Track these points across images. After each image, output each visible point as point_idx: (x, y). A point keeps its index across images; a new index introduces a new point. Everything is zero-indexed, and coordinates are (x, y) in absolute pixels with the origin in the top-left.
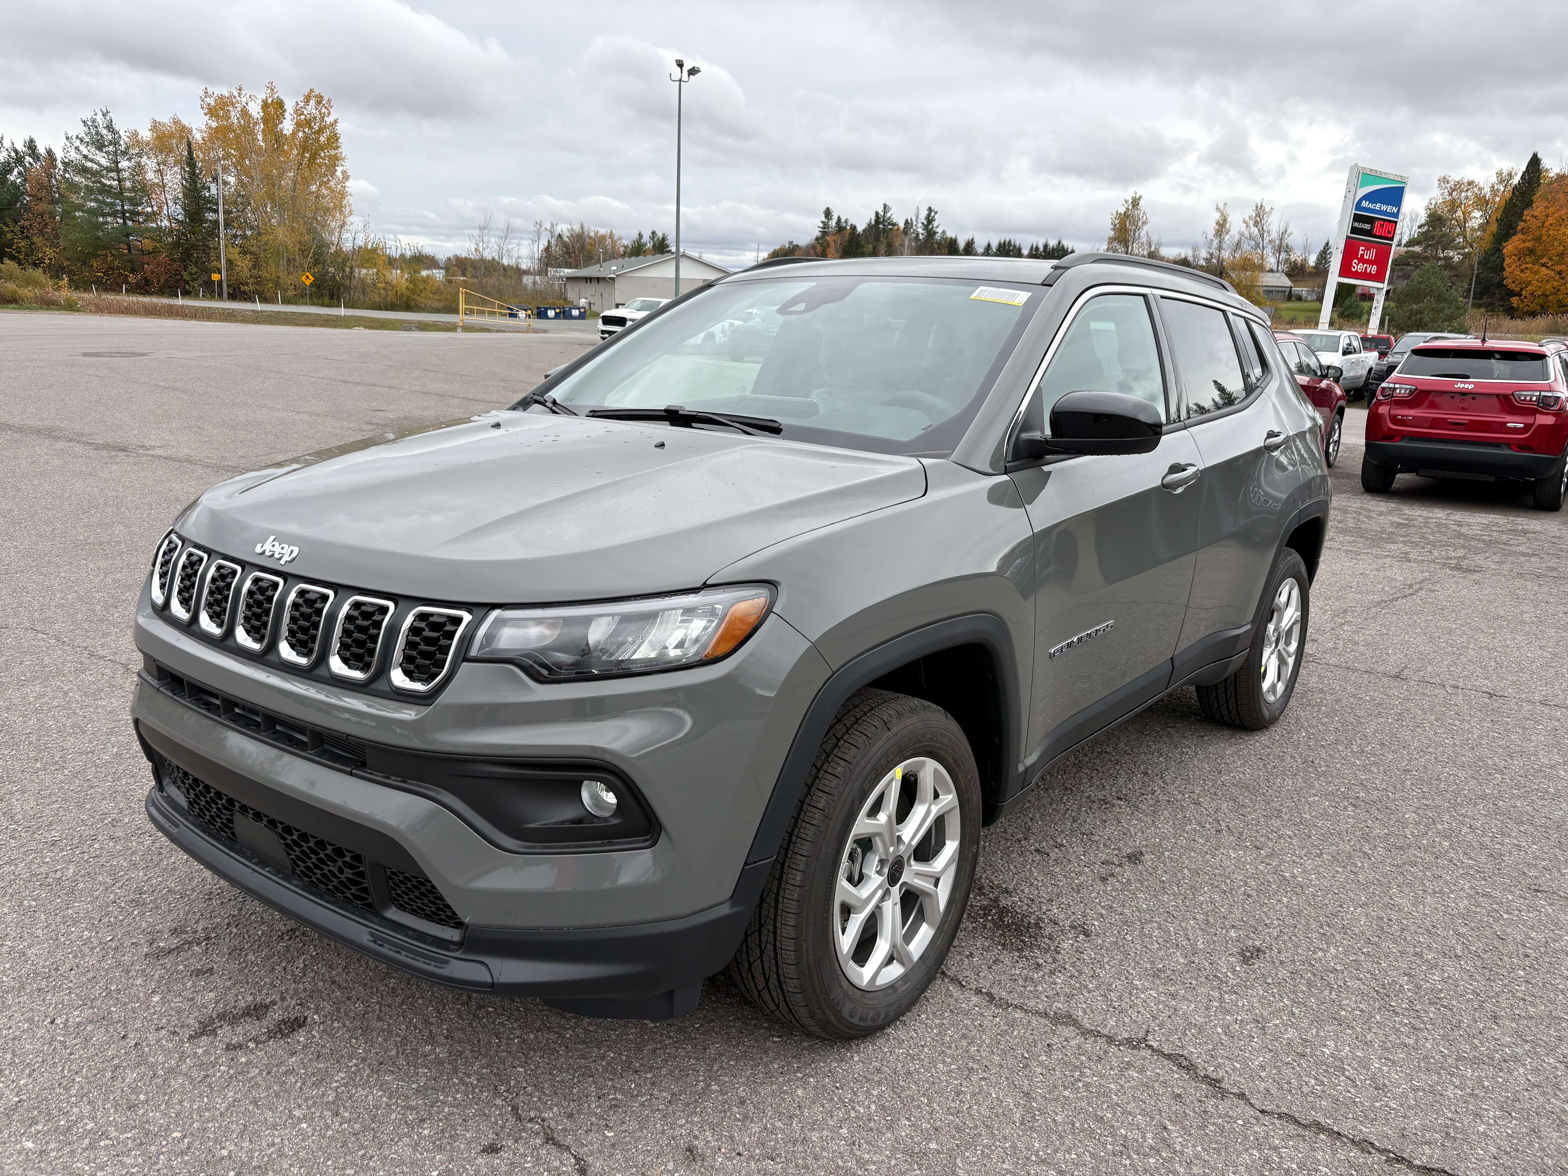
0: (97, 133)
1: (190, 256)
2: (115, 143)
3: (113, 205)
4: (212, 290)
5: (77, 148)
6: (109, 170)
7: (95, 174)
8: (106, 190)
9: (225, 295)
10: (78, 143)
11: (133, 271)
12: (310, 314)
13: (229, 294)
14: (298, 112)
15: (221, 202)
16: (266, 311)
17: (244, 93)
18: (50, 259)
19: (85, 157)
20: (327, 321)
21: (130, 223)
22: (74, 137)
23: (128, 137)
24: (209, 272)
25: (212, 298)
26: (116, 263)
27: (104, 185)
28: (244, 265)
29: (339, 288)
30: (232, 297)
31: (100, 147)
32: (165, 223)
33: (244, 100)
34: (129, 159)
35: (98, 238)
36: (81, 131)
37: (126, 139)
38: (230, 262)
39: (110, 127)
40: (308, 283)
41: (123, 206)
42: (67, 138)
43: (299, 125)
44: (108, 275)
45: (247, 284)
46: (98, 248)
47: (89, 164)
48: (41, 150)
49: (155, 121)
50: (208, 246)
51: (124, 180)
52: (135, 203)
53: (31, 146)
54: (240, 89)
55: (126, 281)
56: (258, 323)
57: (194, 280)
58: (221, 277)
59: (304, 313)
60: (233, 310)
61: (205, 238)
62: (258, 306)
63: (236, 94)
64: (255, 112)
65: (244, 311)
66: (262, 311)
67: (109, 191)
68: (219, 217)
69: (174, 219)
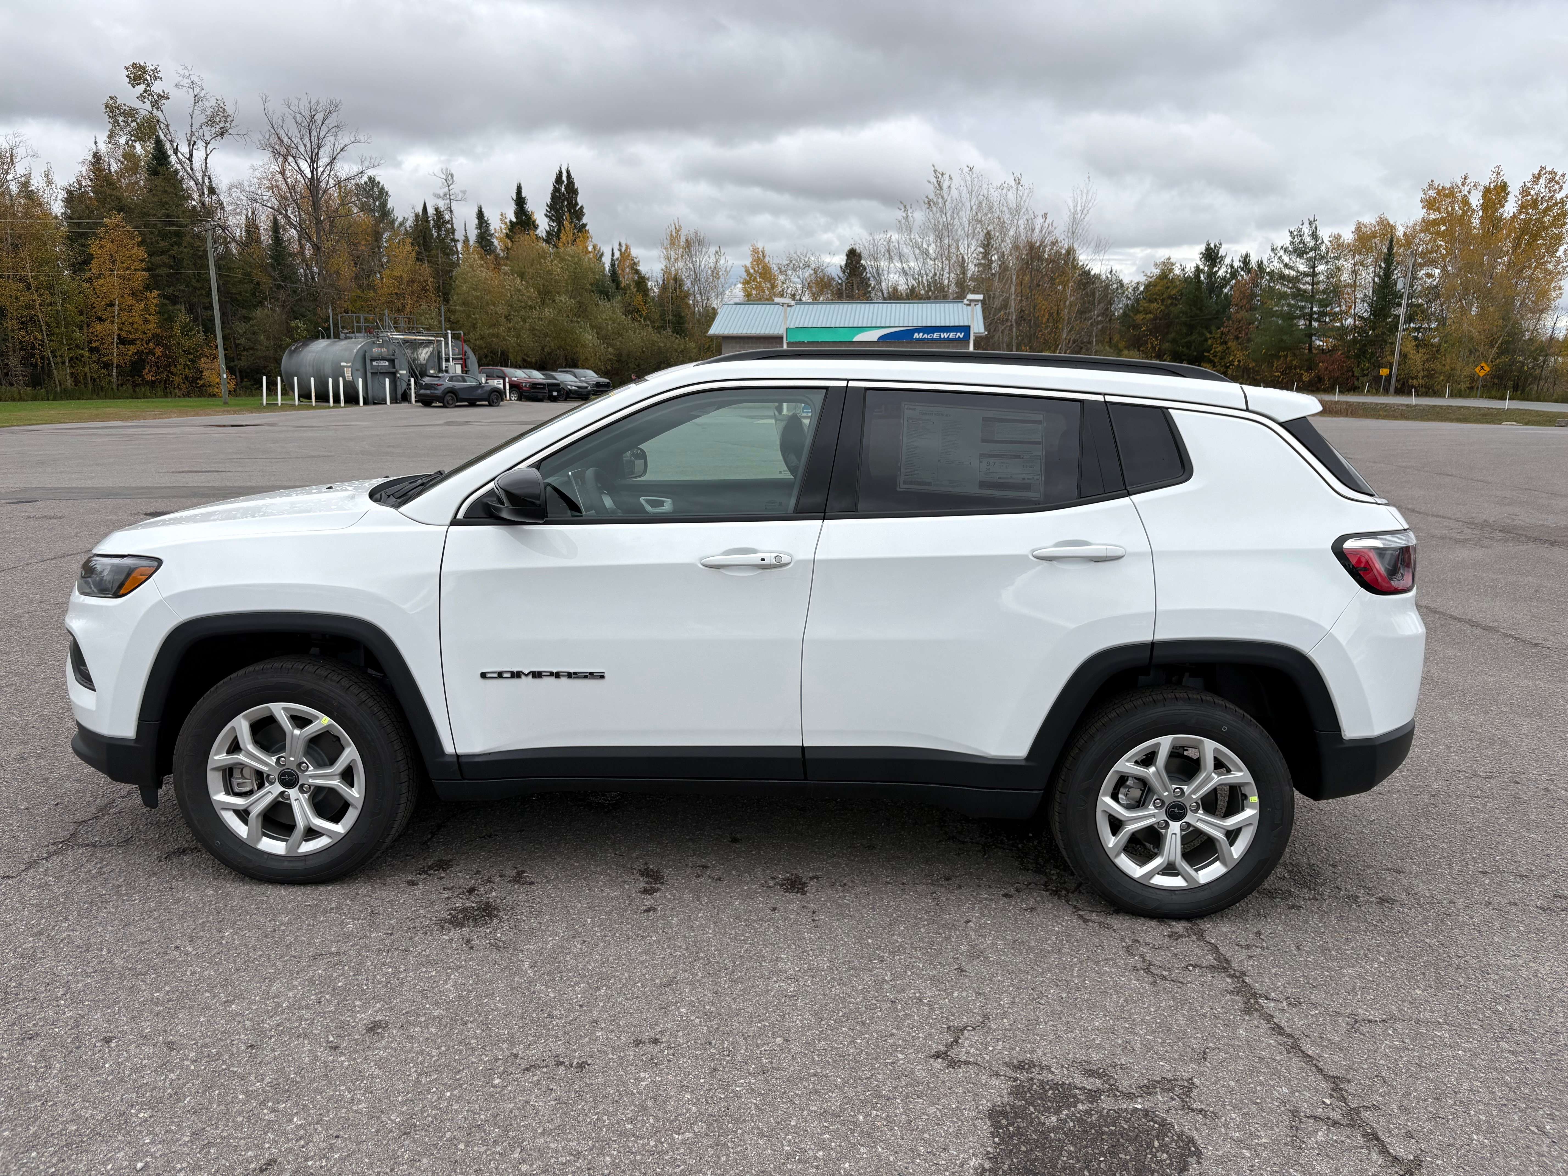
0: (1301, 242)
1: (1365, 352)
2: (1315, 248)
3: (1304, 307)
4: (1380, 386)
5: (1280, 258)
6: (1306, 275)
7: (1294, 280)
8: (1300, 294)
9: (1392, 390)
10: (1282, 253)
11: (1309, 369)
12: (1468, 408)
13: (1396, 388)
14: (1525, 191)
15: (1405, 296)
16: (1421, 405)
17: (1468, 181)
18: (1239, 361)
19: (1286, 265)
20: (1485, 415)
21: (1315, 324)
22: (1279, 249)
23: (1330, 242)
24: (1380, 366)
25: (1377, 393)
26: (1294, 363)
27: (1299, 289)
28: (1417, 358)
29: (1526, 379)
31: (1300, 253)
32: (1350, 321)
33: (1467, 189)
34: (1327, 263)
35: (1282, 340)
36: (1287, 241)
37: (1329, 244)
38: (1404, 356)
39: (1314, 235)
40: (1482, 374)
41: (1312, 308)
42: (1273, 250)
43: (1523, 208)
44: (1285, 375)
45: (1416, 377)
46: (1281, 349)
47: (1287, 272)
48: (1253, 264)
49: (1359, 223)
50: (1385, 341)
51: (1318, 283)
52: (1324, 304)
53: (1246, 260)
54: (1465, 178)
55: (1300, 380)
56: (1407, 419)
57: (1364, 375)
58: (1391, 372)
59: (1462, 407)
60: (1387, 405)
61: (1383, 333)
62: (1413, 400)
63: (1460, 184)
64: (1476, 200)
65: (1398, 405)
66: (1416, 405)
67: (1302, 295)
68: (1401, 311)
69: (1359, 317)
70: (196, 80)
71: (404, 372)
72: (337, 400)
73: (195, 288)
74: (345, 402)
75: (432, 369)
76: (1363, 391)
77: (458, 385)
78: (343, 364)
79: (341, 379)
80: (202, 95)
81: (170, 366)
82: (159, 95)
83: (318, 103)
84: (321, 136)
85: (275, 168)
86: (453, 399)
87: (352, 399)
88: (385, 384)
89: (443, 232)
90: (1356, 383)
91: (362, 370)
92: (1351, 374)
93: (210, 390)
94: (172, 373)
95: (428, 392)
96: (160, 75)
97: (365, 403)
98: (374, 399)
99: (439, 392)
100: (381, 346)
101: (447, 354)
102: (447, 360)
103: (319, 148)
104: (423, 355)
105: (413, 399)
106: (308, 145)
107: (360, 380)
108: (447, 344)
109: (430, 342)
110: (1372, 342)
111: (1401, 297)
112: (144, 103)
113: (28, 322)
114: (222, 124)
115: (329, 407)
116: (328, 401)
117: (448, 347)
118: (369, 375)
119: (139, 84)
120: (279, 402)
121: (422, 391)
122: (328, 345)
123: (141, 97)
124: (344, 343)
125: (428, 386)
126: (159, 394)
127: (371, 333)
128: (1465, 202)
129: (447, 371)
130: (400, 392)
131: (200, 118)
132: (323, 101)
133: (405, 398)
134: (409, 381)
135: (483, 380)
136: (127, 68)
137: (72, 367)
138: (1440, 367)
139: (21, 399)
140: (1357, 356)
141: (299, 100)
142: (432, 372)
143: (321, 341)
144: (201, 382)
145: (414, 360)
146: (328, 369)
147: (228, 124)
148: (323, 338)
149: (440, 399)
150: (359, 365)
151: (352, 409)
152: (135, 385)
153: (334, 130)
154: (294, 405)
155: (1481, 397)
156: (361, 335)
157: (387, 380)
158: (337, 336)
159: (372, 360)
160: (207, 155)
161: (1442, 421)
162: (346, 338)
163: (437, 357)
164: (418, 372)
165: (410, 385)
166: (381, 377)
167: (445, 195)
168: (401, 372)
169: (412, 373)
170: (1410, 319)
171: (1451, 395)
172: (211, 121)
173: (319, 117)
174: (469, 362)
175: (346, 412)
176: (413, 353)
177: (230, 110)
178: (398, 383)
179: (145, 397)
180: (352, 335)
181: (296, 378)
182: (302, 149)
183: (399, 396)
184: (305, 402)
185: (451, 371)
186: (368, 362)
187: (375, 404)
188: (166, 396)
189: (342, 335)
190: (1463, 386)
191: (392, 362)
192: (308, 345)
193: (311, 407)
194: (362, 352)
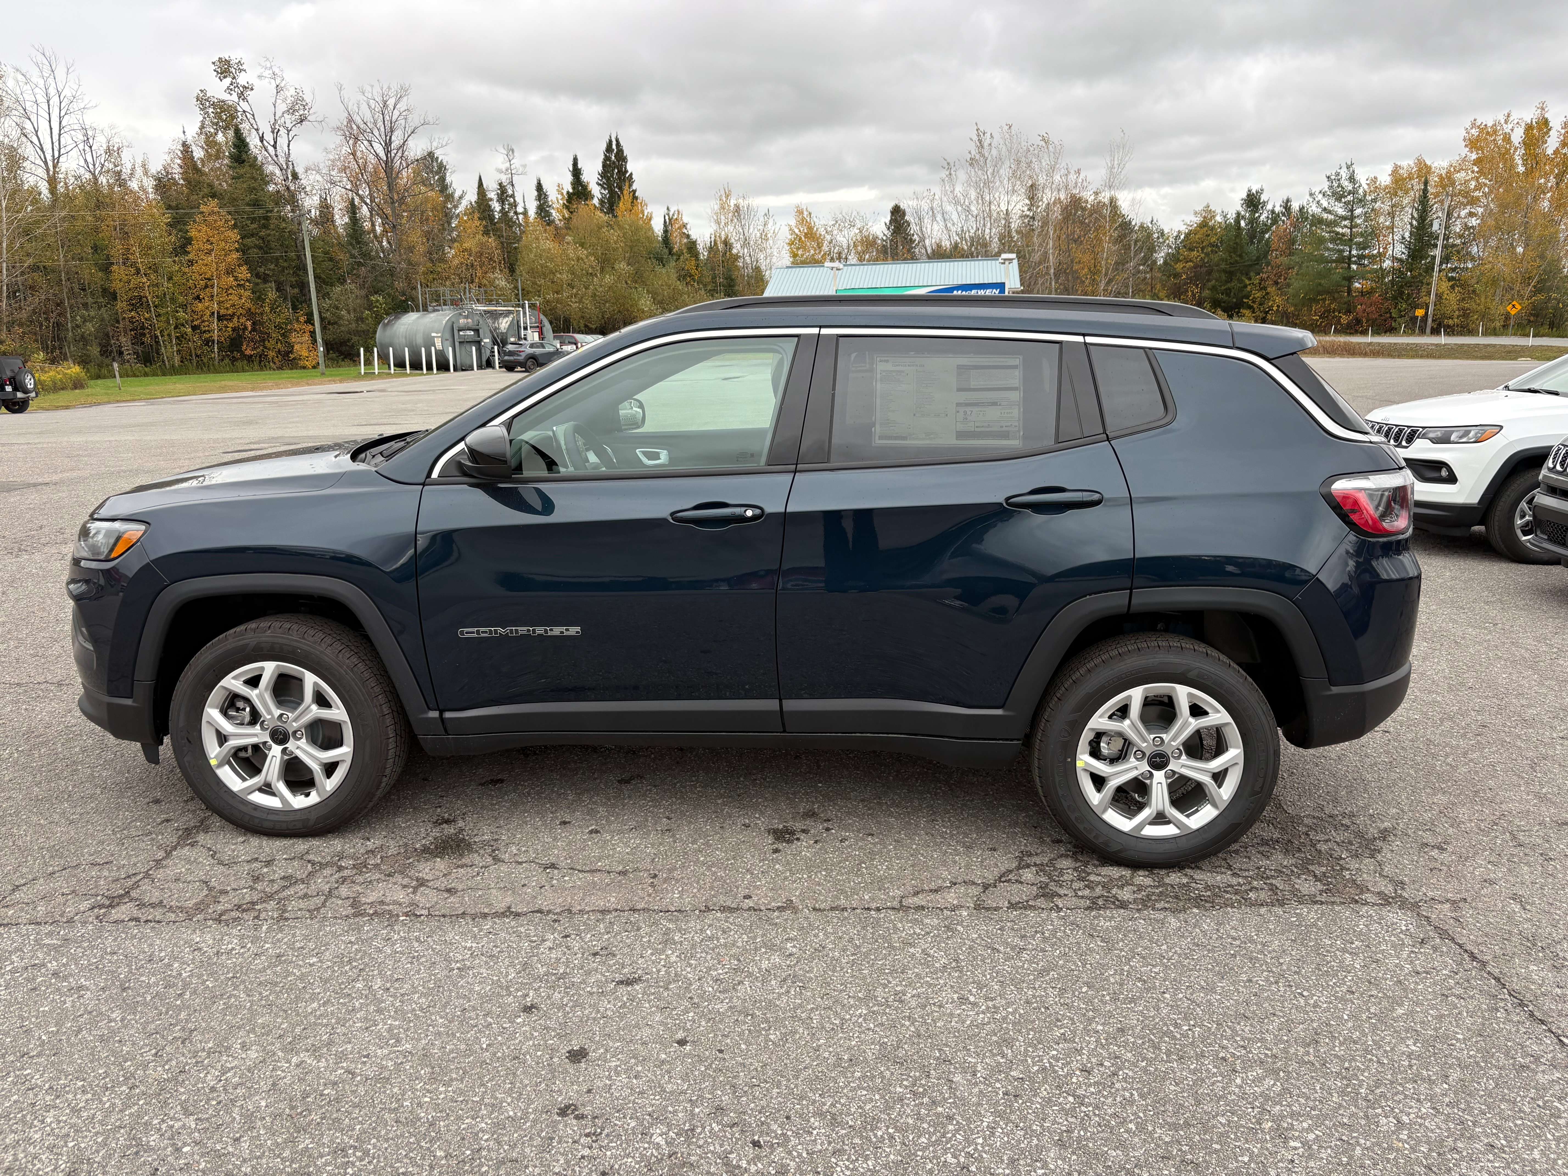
0: (1340, 186)
1: (1402, 293)
2: (1353, 192)
3: (1343, 251)
4: (1416, 326)
5: (1318, 202)
6: (1344, 218)
7: (1332, 224)
8: (1338, 238)
9: (1428, 330)
10: (1320, 197)
11: (1348, 311)
12: (1494, 346)
13: (1431, 329)
16: (1450, 344)
17: (1511, 119)
18: (1278, 306)
19: (1325, 209)
21: (1354, 267)
22: (1317, 194)
23: (1368, 184)
24: (1417, 307)
25: (1413, 333)
26: (1333, 306)
27: (1337, 233)
28: (1452, 299)
30: (1435, 332)
31: (1339, 197)
32: (1387, 264)
33: (1510, 126)
34: (1365, 206)
35: (1320, 284)
36: (1325, 186)
37: (1366, 187)
38: (1439, 296)
39: (1352, 179)
40: (1513, 312)
41: (1350, 252)
42: (1311, 195)
44: (1323, 318)
45: (1451, 318)
46: (1320, 293)
47: (1325, 216)
48: (1294, 209)
49: (1396, 166)
50: (1421, 282)
51: (1357, 226)
52: (1363, 246)
53: (1287, 205)
54: (1509, 116)
55: (1339, 322)
57: (1401, 316)
58: (1427, 313)
59: (1488, 345)
60: (1417, 345)
61: (1420, 274)
62: (1443, 340)
63: (1503, 121)
64: (1517, 136)
65: (1428, 345)
66: (1445, 345)
67: (1340, 239)
68: (1437, 252)
69: (1397, 259)
70: (277, 71)
71: (488, 340)
72: (429, 368)
73: (284, 268)
74: (438, 369)
75: (512, 336)
76: (1399, 332)
77: (538, 351)
78: (433, 334)
79: (433, 349)
80: (282, 85)
81: (264, 340)
82: (244, 87)
83: (389, 88)
84: (394, 119)
85: (346, 150)
86: (533, 364)
87: (443, 367)
88: (472, 352)
89: (507, 206)
90: (1393, 324)
91: (451, 339)
92: (1388, 315)
93: (301, 363)
94: (266, 348)
95: (512, 358)
96: (244, 67)
97: (455, 370)
98: (462, 366)
99: (521, 358)
100: (467, 317)
101: (525, 323)
102: (525, 328)
103: (392, 132)
104: (504, 324)
105: (497, 365)
106: (382, 129)
107: (450, 349)
108: (525, 313)
109: (510, 312)
110: (1409, 284)
111: (1437, 238)
112: (231, 95)
113: (138, 303)
114: (301, 112)
115: (423, 374)
116: (422, 369)
117: (527, 317)
118: (457, 344)
119: (225, 77)
120: (376, 371)
121: (506, 358)
122: (418, 318)
123: (229, 90)
124: (433, 315)
125: (511, 353)
126: (256, 367)
127: (457, 305)
128: (1507, 139)
129: (525, 339)
130: (484, 360)
131: (282, 107)
132: (395, 87)
133: (489, 364)
134: (493, 348)
135: (558, 346)
136: (214, 63)
137: (177, 344)
138: (1475, 307)
139: (135, 376)
140: (1394, 298)
141: (372, 86)
142: (512, 340)
143: (411, 314)
144: (292, 356)
145: (496, 329)
146: (419, 340)
147: (306, 112)
148: (413, 311)
149: (522, 364)
150: (448, 335)
151: (444, 375)
152: (234, 360)
153: (404, 113)
154: (390, 374)
155: (1515, 335)
156: (447, 307)
157: (474, 348)
158: (425, 309)
159: (459, 331)
160: (289, 142)
161: (1467, 359)
162: (434, 311)
163: (516, 326)
164: (500, 341)
165: (493, 352)
166: (468, 346)
167: (507, 170)
168: (485, 340)
169: (495, 341)
170: (1446, 259)
171: (1486, 334)
172: (292, 110)
173: (391, 102)
174: (544, 329)
175: (437, 378)
176: (494, 323)
177: (308, 98)
178: (483, 351)
179: (244, 371)
180: (439, 308)
181: (391, 349)
182: (376, 132)
183: (484, 363)
184: (399, 370)
185: (529, 338)
186: (456, 332)
187: (463, 370)
188: (261, 370)
189: (430, 308)
190: (1498, 324)
191: (477, 331)
192: (399, 318)
193: (406, 375)
194: (450, 324)
